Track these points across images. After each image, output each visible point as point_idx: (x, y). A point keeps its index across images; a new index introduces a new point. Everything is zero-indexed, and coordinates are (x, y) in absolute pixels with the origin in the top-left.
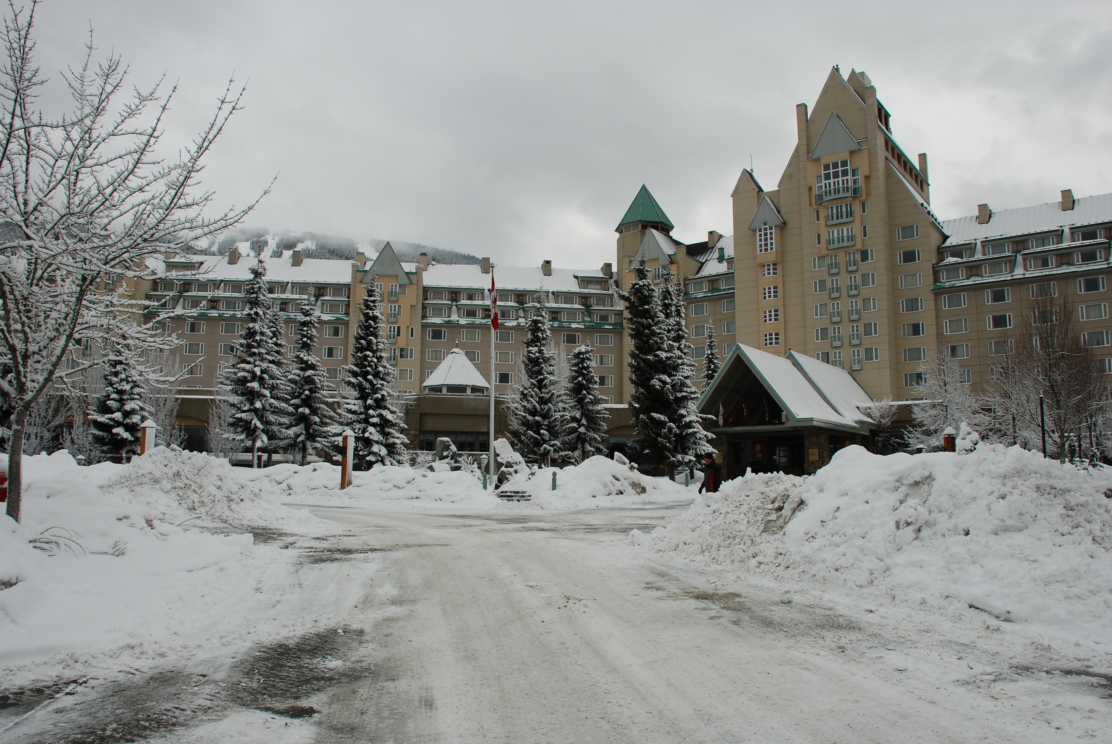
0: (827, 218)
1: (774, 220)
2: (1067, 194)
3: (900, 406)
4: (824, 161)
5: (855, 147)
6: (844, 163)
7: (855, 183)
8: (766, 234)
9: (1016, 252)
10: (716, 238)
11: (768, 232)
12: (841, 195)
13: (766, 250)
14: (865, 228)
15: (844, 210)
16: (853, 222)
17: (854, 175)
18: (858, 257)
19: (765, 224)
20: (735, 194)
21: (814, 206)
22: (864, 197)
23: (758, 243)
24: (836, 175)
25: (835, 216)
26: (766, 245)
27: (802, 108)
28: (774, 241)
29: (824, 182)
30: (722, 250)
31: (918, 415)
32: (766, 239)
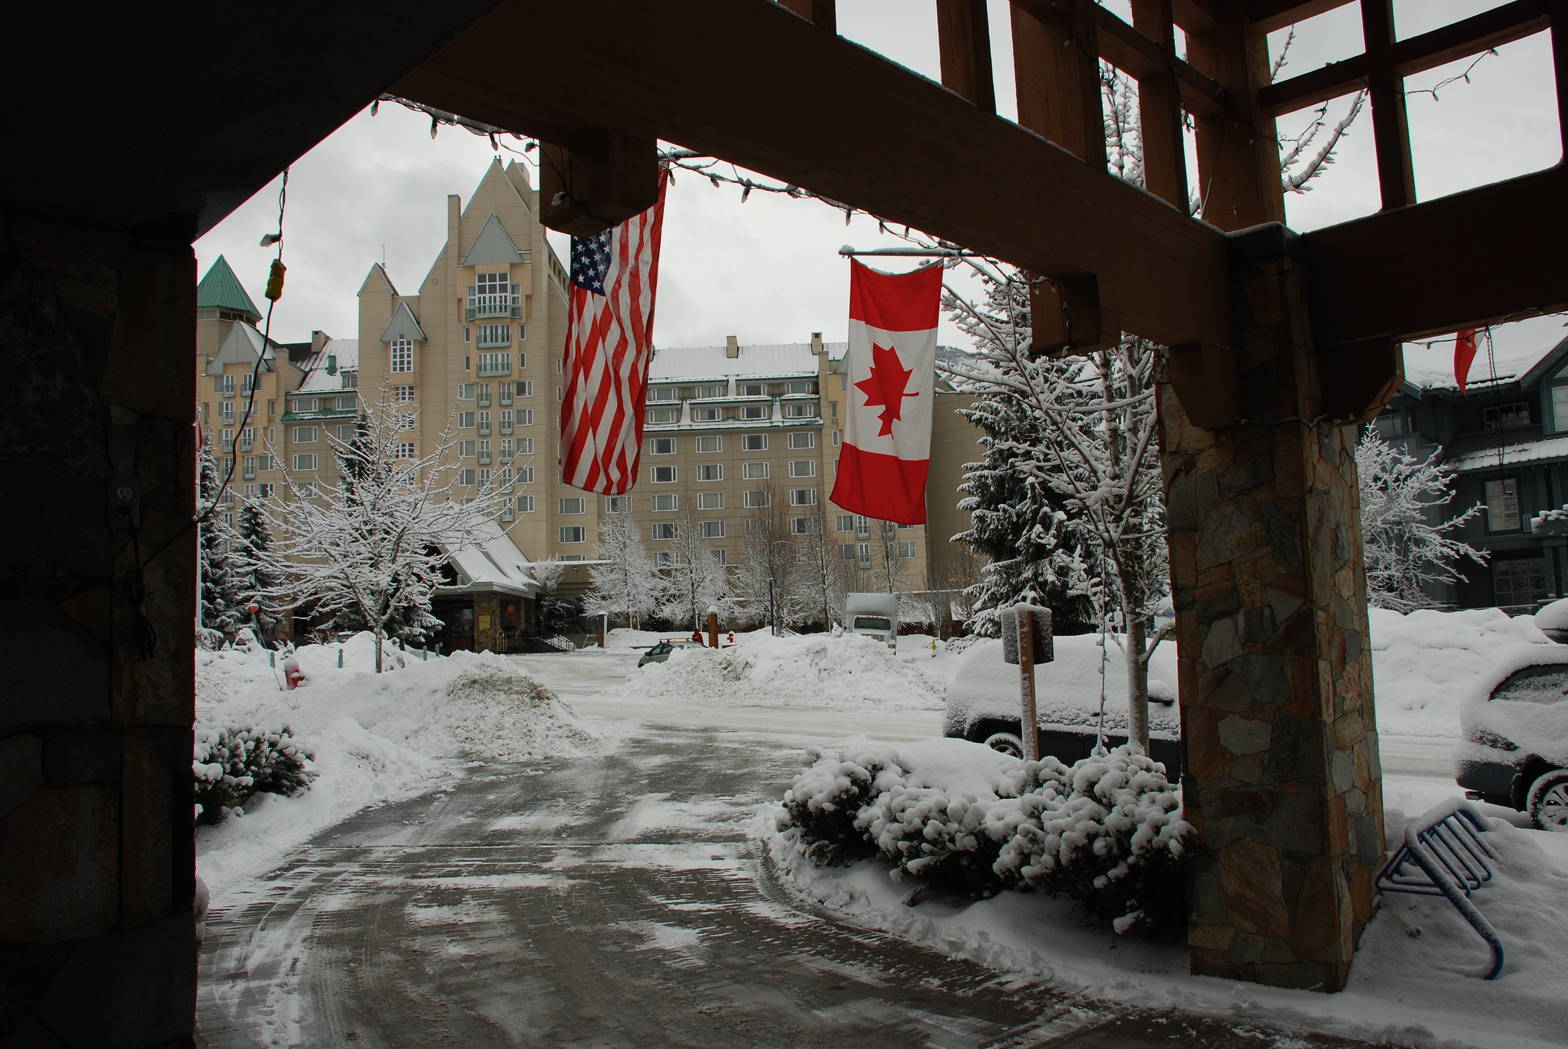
0: (479, 340)
1: (414, 333)
2: (732, 340)
3: (565, 566)
4: (480, 270)
5: (517, 260)
6: (503, 277)
7: (513, 303)
8: (402, 350)
9: (683, 399)
10: (323, 341)
11: (406, 347)
12: (498, 314)
13: (402, 369)
14: (523, 355)
15: (500, 332)
16: (510, 347)
17: (513, 292)
18: (514, 389)
19: (402, 337)
20: (363, 294)
21: (464, 323)
22: (524, 320)
23: (392, 360)
24: (493, 289)
25: (488, 338)
26: (402, 363)
27: (454, 200)
28: (412, 359)
29: (477, 296)
30: (333, 359)
31: (598, 579)
32: (402, 356)
